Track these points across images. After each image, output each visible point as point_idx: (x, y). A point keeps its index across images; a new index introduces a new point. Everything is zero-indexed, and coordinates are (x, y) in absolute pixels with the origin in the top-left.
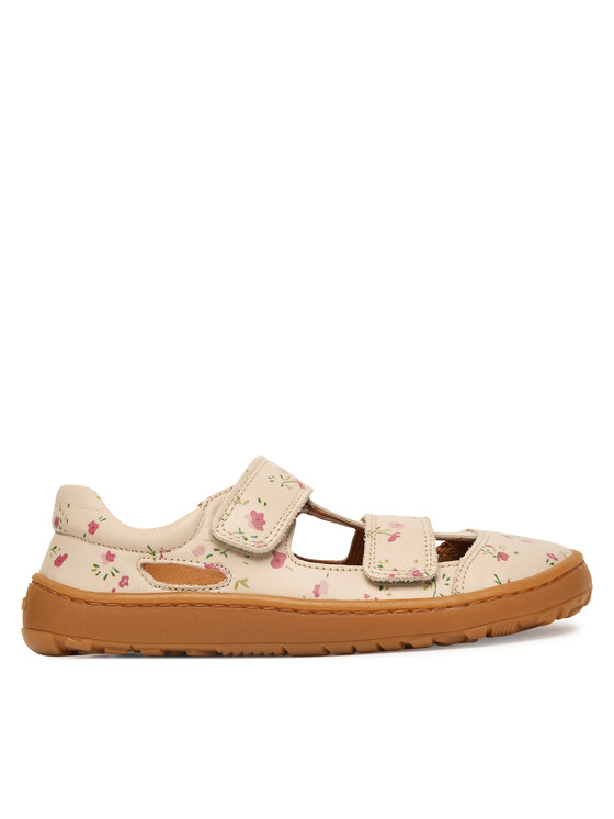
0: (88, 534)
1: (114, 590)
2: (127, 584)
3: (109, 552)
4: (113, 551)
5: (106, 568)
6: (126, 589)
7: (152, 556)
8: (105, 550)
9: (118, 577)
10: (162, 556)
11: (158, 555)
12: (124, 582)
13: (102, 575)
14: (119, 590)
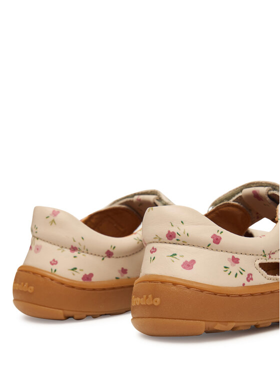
0: (213, 244)
1: (244, 284)
2: (252, 279)
3: (233, 257)
4: (236, 256)
5: (235, 269)
6: (251, 283)
7: (264, 258)
8: (230, 256)
9: (245, 275)
10: (270, 257)
11: (268, 256)
12: (250, 277)
13: (233, 274)
14: (247, 284)
